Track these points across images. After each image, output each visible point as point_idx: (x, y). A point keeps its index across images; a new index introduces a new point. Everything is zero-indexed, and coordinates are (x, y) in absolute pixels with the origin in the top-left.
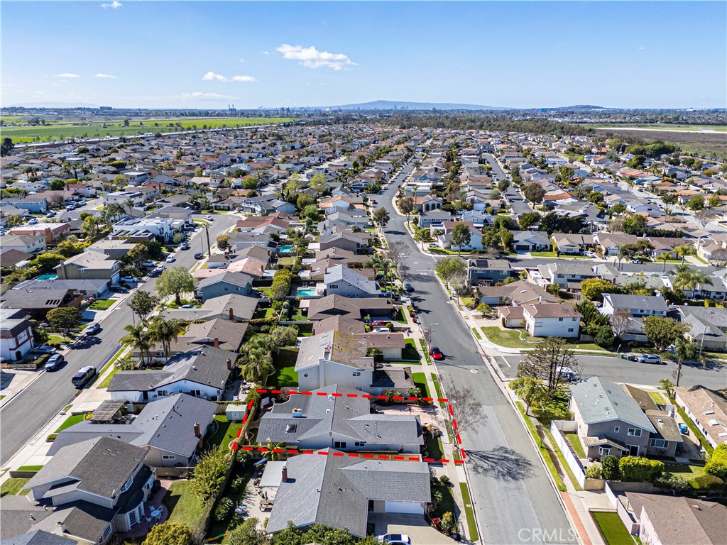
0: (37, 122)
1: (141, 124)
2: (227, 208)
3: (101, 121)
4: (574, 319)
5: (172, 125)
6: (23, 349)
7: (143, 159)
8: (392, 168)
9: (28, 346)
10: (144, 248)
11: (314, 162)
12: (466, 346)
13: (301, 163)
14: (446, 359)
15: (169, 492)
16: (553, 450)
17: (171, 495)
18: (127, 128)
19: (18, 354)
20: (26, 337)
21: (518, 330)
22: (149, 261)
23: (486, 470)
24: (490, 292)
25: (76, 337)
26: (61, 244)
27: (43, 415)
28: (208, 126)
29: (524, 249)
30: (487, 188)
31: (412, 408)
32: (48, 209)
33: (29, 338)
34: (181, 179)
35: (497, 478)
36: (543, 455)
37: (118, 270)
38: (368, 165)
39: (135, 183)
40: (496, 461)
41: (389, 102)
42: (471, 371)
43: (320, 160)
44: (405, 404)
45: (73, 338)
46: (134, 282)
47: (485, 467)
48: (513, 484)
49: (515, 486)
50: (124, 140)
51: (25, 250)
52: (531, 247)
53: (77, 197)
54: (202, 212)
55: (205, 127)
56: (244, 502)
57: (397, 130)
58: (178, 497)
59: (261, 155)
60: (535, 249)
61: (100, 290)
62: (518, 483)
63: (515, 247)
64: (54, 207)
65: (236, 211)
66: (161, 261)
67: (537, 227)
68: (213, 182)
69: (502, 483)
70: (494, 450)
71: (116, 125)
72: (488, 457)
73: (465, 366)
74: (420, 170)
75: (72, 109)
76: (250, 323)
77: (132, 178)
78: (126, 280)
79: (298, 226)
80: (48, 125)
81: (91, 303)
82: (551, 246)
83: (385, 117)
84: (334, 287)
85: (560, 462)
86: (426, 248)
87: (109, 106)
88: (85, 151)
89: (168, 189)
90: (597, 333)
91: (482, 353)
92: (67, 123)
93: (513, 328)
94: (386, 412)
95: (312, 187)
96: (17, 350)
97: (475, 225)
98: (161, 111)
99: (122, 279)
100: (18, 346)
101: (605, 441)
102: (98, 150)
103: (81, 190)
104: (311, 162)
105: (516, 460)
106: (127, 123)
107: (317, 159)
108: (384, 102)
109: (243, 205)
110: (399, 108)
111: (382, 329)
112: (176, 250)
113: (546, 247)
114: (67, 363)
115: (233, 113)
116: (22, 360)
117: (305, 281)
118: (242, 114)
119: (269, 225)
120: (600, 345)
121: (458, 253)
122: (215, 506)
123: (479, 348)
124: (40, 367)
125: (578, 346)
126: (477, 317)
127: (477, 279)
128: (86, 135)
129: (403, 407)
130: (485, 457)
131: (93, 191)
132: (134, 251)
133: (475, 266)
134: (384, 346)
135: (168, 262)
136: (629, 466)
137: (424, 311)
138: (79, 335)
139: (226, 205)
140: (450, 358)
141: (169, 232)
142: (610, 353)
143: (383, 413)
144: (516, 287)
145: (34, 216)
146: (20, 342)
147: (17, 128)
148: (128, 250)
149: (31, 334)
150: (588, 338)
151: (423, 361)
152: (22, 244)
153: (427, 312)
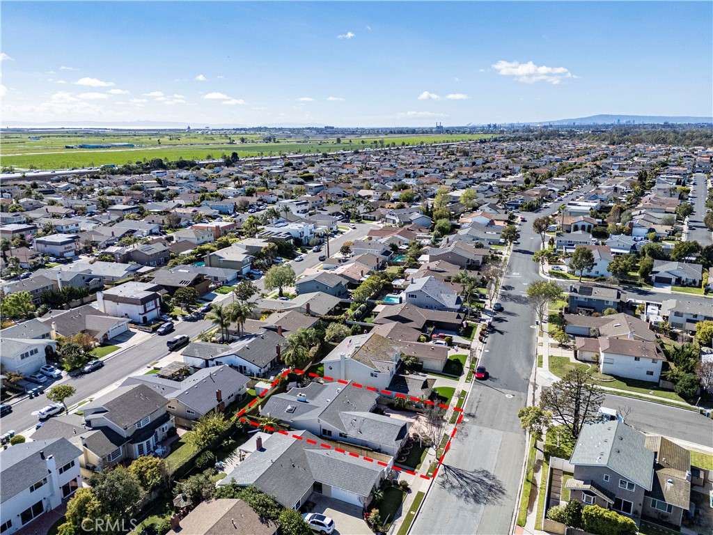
0: (270, 140)
1: (350, 141)
2: (373, 219)
3: (320, 138)
4: (654, 361)
5: (375, 142)
6: (149, 316)
7: (331, 173)
8: (567, 186)
9: (155, 313)
10: (274, 247)
11: (485, 178)
12: (519, 371)
13: (471, 179)
14: (488, 380)
15: (180, 438)
16: (539, 486)
17: (180, 441)
18: (338, 145)
19: (145, 319)
20: (154, 307)
21: (589, 365)
22: (279, 258)
23: (453, 487)
24: (579, 321)
25: (192, 312)
26: (220, 239)
27: (136, 365)
28: (406, 143)
29: (664, 281)
30: (666, 212)
31: (420, 417)
32: (234, 212)
33: (156, 307)
34: (350, 191)
35: (459, 496)
36: (524, 487)
37: (249, 263)
38: (541, 183)
39: (313, 193)
40: (469, 481)
41: (612, 116)
42: (507, 396)
43: (493, 176)
44: (415, 412)
45: (190, 312)
46: (260, 274)
47: (454, 484)
48: (472, 504)
49: (472, 508)
50: (325, 155)
51: (195, 241)
52: (674, 281)
53: (260, 203)
54: (351, 221)
55: (403, 144)
56: (226, 461)
57: (603, 146)
58: (183, 443)
59: (438, 170)
60: (679, 282)
61: (229, 278)
62: (478, 506)
63: (654, 278)
64: (239, 210)
65: (380, 222)
66: (291, 259)
67: (694, 259)
68: (376, 194)
69: (462, 502)
70: (475, 471)
71: (330, 142)
72: (464, 476)
73: (503, 390)
74: (599, 189)
75: (303, 129)
76: (321, 318)
77: (311, 188)
78: (254, 272)
79: (425, 238)
80: (278, 142)
81: (218, 288)
82: (701, 281)
83: (597, 132)
84: (413, 296)
85: (537, 499)
86: (546, 271)
87: (332, 126)
88: (289, 165)
89: (333, 199)
90: (678, 381)
91: (532, 380)
92: (293, 141)
93: (585, 361)
94: (393, 416)
95: (461, 202)
96: (144, 316)
97: (612, 250)
98: (373, 129)
99: (252, 271)
100: (146, 312)
101: (588, 487)
102: (301, 164)
103: (266, 197)
104: (482, 178)
105: (492, 486)
106: (339, 141)
107: (491, 175)
108: (607, 116)
109: (387, 216)
110: (623, 122)
111: (438, 341)
112: (309, 251)
113: (694, 282)
114: (174, 330)
115: (440, 130)
116: (145, 323)
117: (396, 289)
118: (447, 131)
119: (395, 236)
120: (680, 395)
121: (579, 278)
122: (198, 455)
123: (533, 376)
124: (154, 330)
125: (652, 392)
126: (552, 345)
127: (574, 306)
128: (300, 151)
129: (411, 414)
130: (460, 475)
131: (274, 198)
132: (265, 249)
133: (576, 292)
134: (426, 356)
135: (296, 261)
136: (591, 516)
137: (499, 331)
138: (195, 311)
139: (373, 215)
140: (493, 379)
141: (309, 236)
142: (689, 405)
143: (389, 416)
144: (613, 320)
145: (222, 216)
146: (148, 310)
147: (254, 145)
148: (262, 247)
149: (158, 305)
150: (669, 385)
151: (463, 378)
152: (194, 236)
153: (501, 333)
